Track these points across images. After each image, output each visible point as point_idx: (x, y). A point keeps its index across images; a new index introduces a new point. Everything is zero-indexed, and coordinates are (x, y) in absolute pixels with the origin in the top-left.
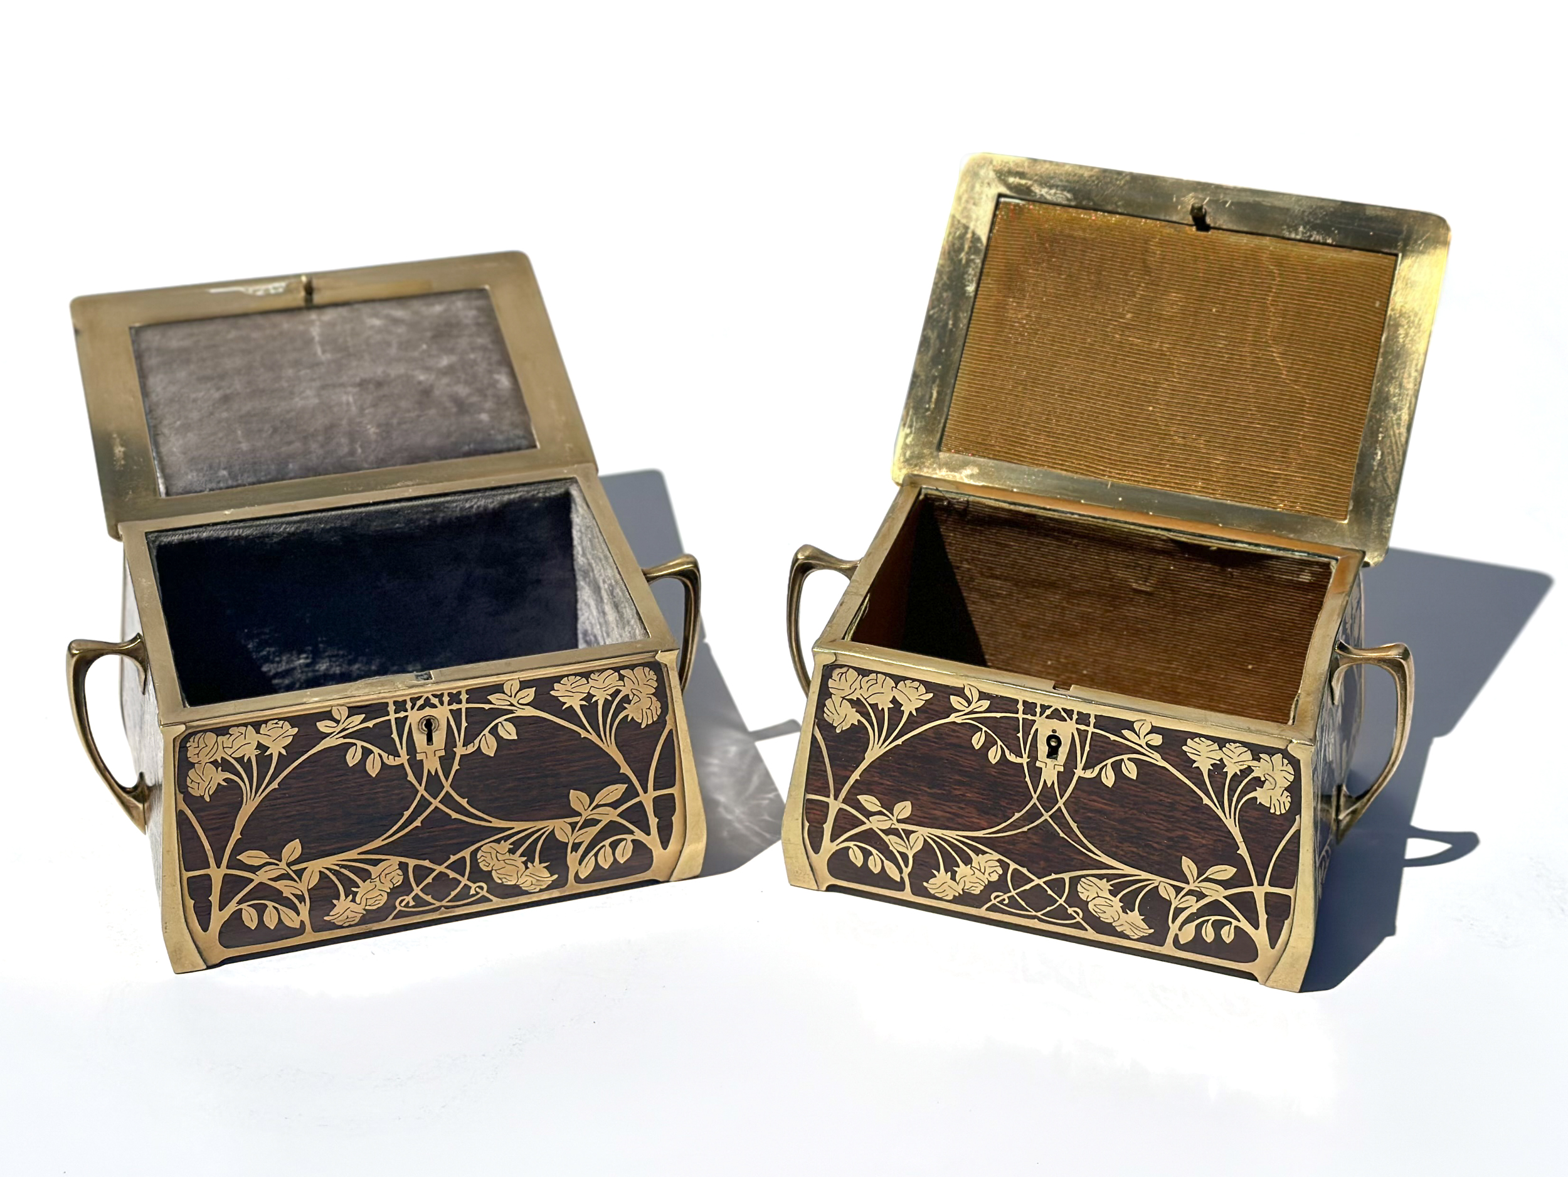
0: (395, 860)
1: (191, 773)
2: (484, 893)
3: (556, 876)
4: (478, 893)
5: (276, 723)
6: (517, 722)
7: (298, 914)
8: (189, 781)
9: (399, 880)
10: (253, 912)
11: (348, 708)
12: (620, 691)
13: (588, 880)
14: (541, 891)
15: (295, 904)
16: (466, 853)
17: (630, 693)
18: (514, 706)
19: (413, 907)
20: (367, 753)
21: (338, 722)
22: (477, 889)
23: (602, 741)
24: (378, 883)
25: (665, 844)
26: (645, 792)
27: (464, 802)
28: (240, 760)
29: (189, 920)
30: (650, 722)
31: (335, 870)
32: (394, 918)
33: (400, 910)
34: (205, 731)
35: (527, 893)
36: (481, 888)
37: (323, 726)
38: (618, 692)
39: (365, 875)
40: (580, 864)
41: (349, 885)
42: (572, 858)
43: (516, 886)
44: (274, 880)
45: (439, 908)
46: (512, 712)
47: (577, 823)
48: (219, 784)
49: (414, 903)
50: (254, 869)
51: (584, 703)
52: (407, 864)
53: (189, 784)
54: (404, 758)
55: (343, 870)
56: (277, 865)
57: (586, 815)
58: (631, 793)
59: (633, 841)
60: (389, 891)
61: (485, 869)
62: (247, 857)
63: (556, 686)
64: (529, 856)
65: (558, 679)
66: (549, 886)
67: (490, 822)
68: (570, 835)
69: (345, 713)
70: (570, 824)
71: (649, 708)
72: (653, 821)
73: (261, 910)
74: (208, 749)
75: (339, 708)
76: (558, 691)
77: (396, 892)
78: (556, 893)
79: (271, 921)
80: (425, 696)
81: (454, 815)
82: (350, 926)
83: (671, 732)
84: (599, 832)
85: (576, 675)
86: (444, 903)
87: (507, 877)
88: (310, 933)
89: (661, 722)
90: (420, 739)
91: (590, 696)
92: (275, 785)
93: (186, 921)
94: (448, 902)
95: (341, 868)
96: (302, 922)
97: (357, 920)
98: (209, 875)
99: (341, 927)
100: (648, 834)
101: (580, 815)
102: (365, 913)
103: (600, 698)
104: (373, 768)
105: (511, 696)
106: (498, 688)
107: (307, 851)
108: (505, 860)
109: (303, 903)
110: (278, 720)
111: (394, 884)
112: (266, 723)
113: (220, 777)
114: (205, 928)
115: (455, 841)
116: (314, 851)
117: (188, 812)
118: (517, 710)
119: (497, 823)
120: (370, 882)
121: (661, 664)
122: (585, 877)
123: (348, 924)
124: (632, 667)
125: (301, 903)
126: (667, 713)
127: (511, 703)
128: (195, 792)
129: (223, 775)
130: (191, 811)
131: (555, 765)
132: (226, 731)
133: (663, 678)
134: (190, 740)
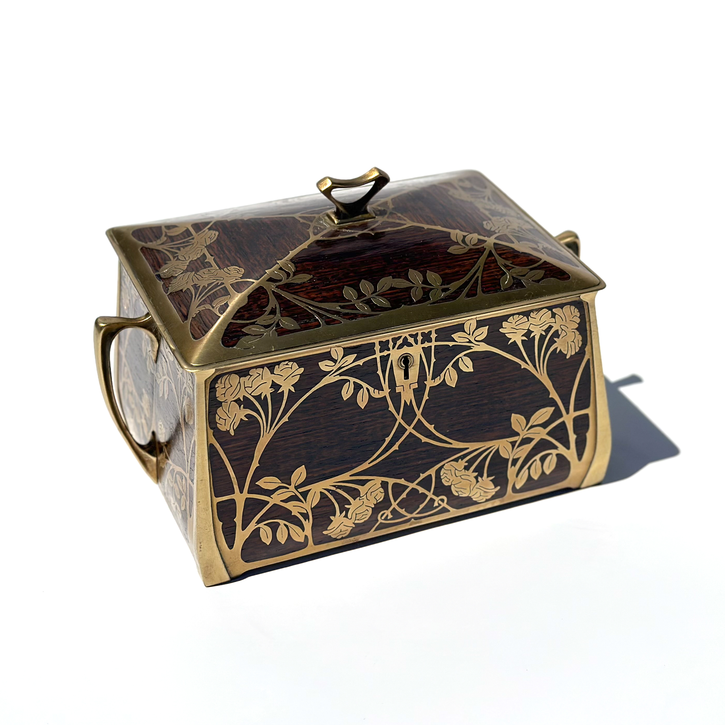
0: (378, 480)
1: (219, 411)
2: (444, 505)
3: (499, 488)
4: (440, 505)
5: (287, 364)
6: (474, 357)
7: (303, 530)
8: (217, 418)
9: (381, 497)
10: (269, 530)
11: (344, 348)
12: (553, 327)
13: (523, 490)
14: (487, 501)
15: (301, 521)
16: (432, 472)
17: (560, 329)
18: (472, 343)
19: (391, 519)
20: (358, 387)
21: (335, 361)
22: (440, 502)
23: (537, 370)
24: (365, 500)
25: (580, 456)
26: (568, 412)
27: (431, 427)
28: (258, 398)
29: (219, 540)
30: (573, 353)
31: (332, 491)
32: (375, 530)
33: (381, 523)
34: (230, 373)
35: (476, 503)
36: (442, 500)
37: (324, 365)
38: (550, 327)
39: (355, 494)
40: (517, 476)
41: (343, 503)
42: (511, 471)
43: (469, 498)
44: (286, 501)
45: (409, 520)
46: (469, 348)
47: (516, 442)
48: (241, 419)
49: (392, 516)
50: (269, 493)
51: (524, 338)
52: (387, 483)
53: (217, 421)
54: (386, 392)
55: (339, 491)
56: (288, 488)
57: (524, 434)
58: (557, 414)
59: (557, 455)
60: (373, 506)
61: (446, 484)
62: (263, 483)
63: (504, 324)
64: (479, 471)
65: (505, 318)
66: (492, 496)
67: (451, 444)
68: (510, 453)
69: (341, 353)
70: (511, 443)
71: (573, 342)
72: (572, 437)
73: (274, 528)
74: (231, 390)
75: (336, 348)
76: (506, 329)
77: (378, 508)
78: (497, 503)
79: (282, 537)
80: (404, 336)
81: (424, 439)
82: (342, 538)
83: (588, 361)
84: (533, 449)
85: (519, 314)
86: (414, 515)
87: (462, 490)
88: (312, 546)
89: (581, 353)
90: (399, 374)
91: (529, 332)
92: (285, 419)
93: (215, 540)
94: (418, 513)
95: (337, 488)
96: (306, 537)
97: (348, 533)
98: (234, 500)
99: (336, 539)
100: (568, 448)
101: (517, 434)
102: (354, 526)
103: (537, 333)
104: (362, 402)
105: (469, 335)
106: (460, 328)
107: (311, 475)
108: (462, 477)
109: (307, 520)
110: (288, 362)
111: (377, 501)
112: (279, 365)
113: (242, 413)
114: (231, 546)
115: (424, 461)
116: (315, 475)
117: (217, 446)
118: (473, 347)
119: (456, 445)
120: (360, 500)
121: (584, 302)
122: (520, 489)
123: (340, 537)
124: (561, 306)
125: (305, 520)
126: (586, 345)
127: (470, 340)
128: (223, 428)
129: (245, 412)
130: (220, 445)
131: (501, 393)
132: (247, 373)
133: (585, 314)
134: (218, 382)
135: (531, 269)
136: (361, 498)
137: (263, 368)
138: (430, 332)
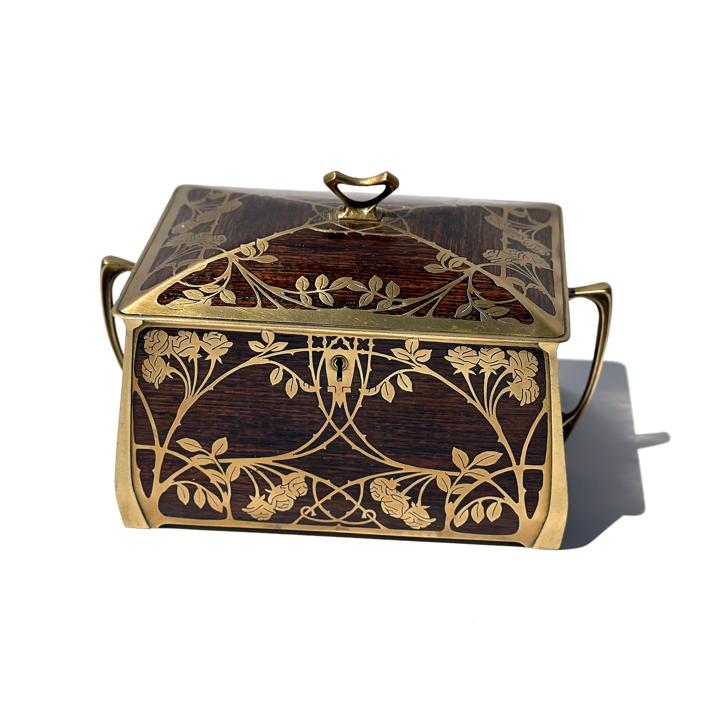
0: (302, 474)
1: (146, 362)
2: (373, 519)
3: (435, 519)
4: (368, 519)
5: (216, 335)
6: (414, 377)
7: (222, 501)
8: (143, 368)
9: (304, 492)
10: (186, 490)
11: (275, 334)
12: (506, 368)
13: (462, 529)
14: (421, 529)
15: (219, 491)
16: (361, 482)
17: (514, 373)
18: (413, 363)
19: (314, 517)
20: (287, 376)
21: (265, 344)
22: (368, 515)
23: (485, 410)
24: (287, 490)
25: (530, 513)
26: (518, 463)
27: (363, 437)
28: (185, 360)
29: (136, 485)
30: (528, 402)
31: (253, 470)
32: (298, 523)
33: (304, 518)
34: (160, 329)
35: (408, 528)
36: (372, 515)
37: (254, 345)
38: (503, 369)
39: (278, 482)
40: (456, 514)
41: (264, 487)
42: (449, 507)
43: (401, 520)
44: (205, 467)
45: (334, 524)
46: (410, 367)
47: (457, 477)
48: (167, 376)
49: (315, 515)
50: (190, 455)
51: (473, 373)
52: (312, 480)
53: (143, 371)
54: (316, 388)
55: (259, 472)
56: (208, 455)
57: (465, 472)
58: (505, 461)
59: (502, 504)
60: (295, 499)
61: (376, 499)
62: (185, 443)
63: (450, 352)
64: (413, 496)
65: (453, 346)
66: (428, 526)
67: (384, 459)
68: (449, 487)
69: (272, 338)
70: (451, 477)
71: (529, 390)
72: (522, 491)
73: (192, 490)
74: (160, 345)
75: (267, 332)
76: (452, 357)
77: (300, 502)
79: (200, 502)
80: (339, 337)
81: (354, 447)
82: (263, 521)
83: (545, 415)
84: (475, 490)
85: (468, 346)
87: (393, 510)
88: (231, 519)
89: (538, 405)
90: (331, 374)
91: (477, 368)
92: (211, 387)
93: (133, 485)
94: (344, 520)
95: (258, 469)
96: (224, 508)
97: (269, 518)
98: (153, 451)
99: (256, 520)
100: (517, 501)
101: (460, 470)
102: (275, 513)
103: (487, 371)
104: (291, 391)
105: (411, 353)
106: (401, 344)
107: (232, 449)
108: (393, 496)
109: (226, 492)
110: (217, 333)
111: (300, 494)
112: (208, 333)
113: (168, 371)
114: (148, 495)
115: (353, 469)
116: (237, 451)
117: (142, 395)
118: (414, 367)
119: (388, 462)
120: (281, 488)
121: (544, 352)
122: (459, 527)
123: (261, 519)
124: (518, 349)
125: (224, 492)
126: (544, 397)
127: (410, 359)
128: (149, 380)
129: (170, 370)
130: (144, 395)
131: (443, 422)
132: (176, 333)
133: (544, 365)
134: (147, 334)
135: (497, 305)
136: (282, 487)
137: (192, 332)
138: (367, 341)
